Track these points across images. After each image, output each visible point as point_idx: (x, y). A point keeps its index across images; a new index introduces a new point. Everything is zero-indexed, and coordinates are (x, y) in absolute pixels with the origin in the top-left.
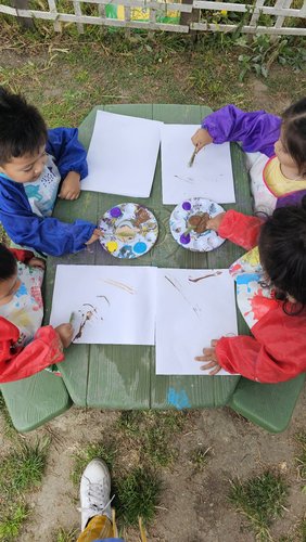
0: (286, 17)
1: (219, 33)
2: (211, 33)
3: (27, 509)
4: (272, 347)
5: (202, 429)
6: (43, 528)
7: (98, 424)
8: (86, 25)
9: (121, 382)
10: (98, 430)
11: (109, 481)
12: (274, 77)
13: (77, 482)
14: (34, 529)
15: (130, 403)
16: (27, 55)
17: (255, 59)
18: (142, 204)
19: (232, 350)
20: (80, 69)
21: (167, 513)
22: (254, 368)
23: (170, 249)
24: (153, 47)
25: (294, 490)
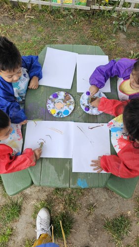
0: (136, 4)
1: (104, 11)
2: (101, 11)
3: (12, 229)
4: (127, 162)
5: (93, 195)
6: (19, 238)
7: (45, 191)
8: (42, 6)
9: (57, 175)
10: (45, 194)
11: (50, 218)
12: (129, 32)
13: (35, 218)
14: (15, 239)
15: (60, 185)
16: (15, 19)
17: (121, 23)
18: (67, 92)
19: (108, 162)
20: (40, 26)
21: (76, 233)
22: (118, 171)
23: (80, 113)
24: (73, 16)
25: (134, 224)
